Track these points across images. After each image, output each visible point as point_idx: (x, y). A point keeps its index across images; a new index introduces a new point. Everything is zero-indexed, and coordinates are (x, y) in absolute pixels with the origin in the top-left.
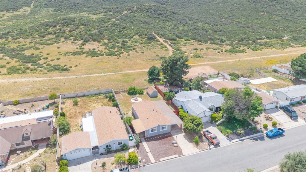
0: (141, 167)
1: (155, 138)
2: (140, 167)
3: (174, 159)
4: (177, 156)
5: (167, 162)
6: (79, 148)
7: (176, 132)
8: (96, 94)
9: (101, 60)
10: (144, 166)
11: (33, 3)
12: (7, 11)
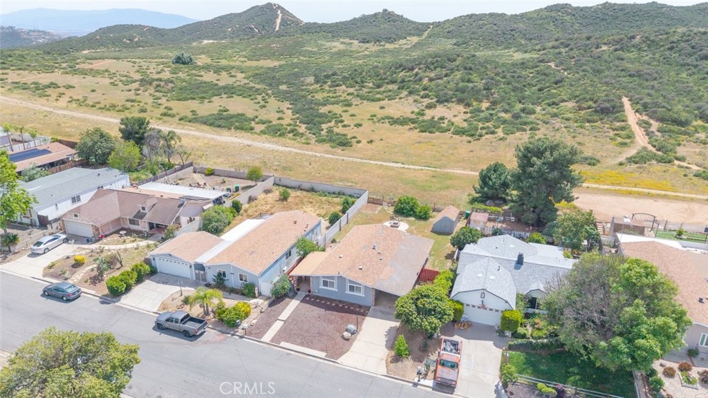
0: (235, 337)
1: (325, 303)
2: (233, 335)
3: (308, 357)
4: (323, 355)
5: (288, 354)
6: (175, 255)
7: (383, 312)
8: (334, 193)
9: (427, 140)
10: (241, 337)
11: (429, 30)
12: (375, 43)
